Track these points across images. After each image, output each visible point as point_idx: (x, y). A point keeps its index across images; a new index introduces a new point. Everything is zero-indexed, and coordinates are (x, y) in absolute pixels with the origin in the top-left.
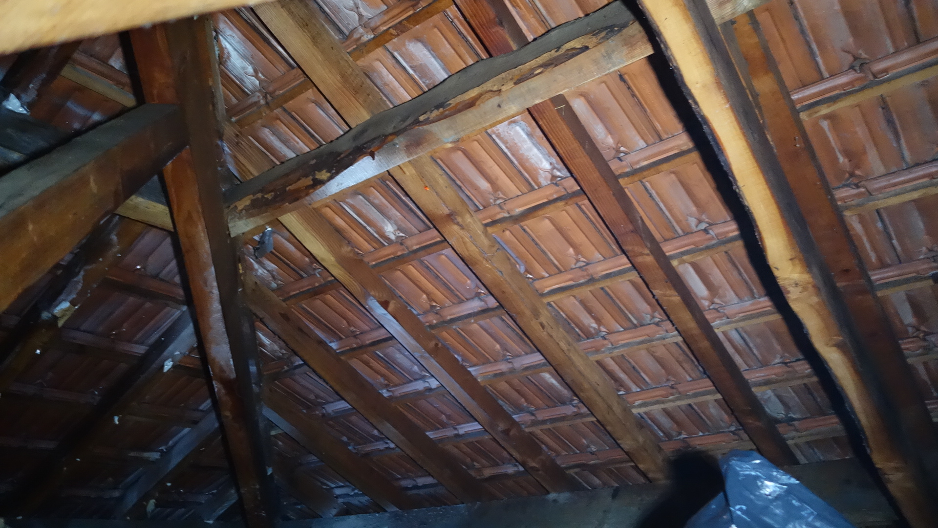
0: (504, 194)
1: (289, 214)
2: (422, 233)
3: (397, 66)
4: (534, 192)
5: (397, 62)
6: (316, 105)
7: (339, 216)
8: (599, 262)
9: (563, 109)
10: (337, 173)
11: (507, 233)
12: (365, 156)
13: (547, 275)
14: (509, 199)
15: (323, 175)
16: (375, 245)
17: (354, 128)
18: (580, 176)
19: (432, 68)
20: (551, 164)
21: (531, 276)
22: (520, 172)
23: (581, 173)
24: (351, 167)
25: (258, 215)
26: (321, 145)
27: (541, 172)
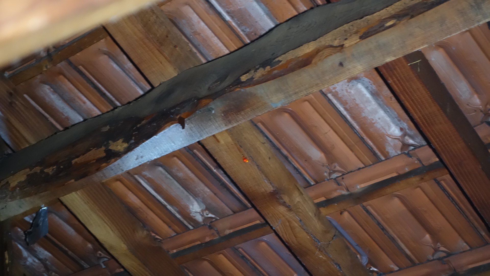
0: (341, 166)
1: (74, 193)
2: (237, 214)
3: (211, 11)
4: (380, 163)
5: (210, 7)
6: (109, 57)
7: (133, 192)
8: (464, 252)
9: (419, 64)
10: (137, 144)
11: (346, 214)
12: (172, 124)
13: (396, 268)
14: (348, 173)
15: (119, 146)
16: (176, 228)
17: (156, 87)
18: (440, 147)
19: (253, 14)
20: (401, 129)
21: (375, 270)
22: (362, 139)
23: (442, 143)
24: (155, 137)
25: (36, 194)
26: (116, 107)
27: (389, 139)
